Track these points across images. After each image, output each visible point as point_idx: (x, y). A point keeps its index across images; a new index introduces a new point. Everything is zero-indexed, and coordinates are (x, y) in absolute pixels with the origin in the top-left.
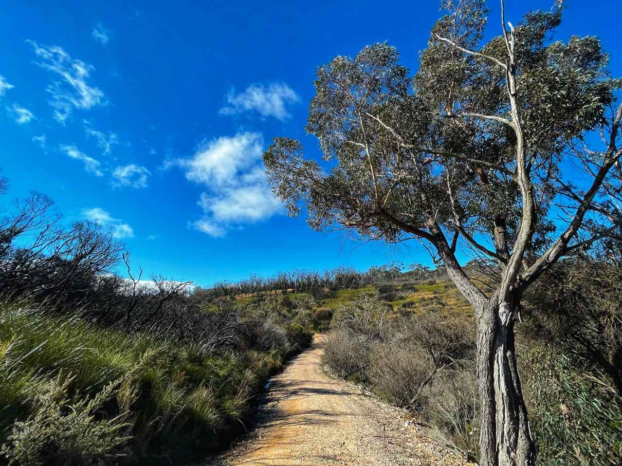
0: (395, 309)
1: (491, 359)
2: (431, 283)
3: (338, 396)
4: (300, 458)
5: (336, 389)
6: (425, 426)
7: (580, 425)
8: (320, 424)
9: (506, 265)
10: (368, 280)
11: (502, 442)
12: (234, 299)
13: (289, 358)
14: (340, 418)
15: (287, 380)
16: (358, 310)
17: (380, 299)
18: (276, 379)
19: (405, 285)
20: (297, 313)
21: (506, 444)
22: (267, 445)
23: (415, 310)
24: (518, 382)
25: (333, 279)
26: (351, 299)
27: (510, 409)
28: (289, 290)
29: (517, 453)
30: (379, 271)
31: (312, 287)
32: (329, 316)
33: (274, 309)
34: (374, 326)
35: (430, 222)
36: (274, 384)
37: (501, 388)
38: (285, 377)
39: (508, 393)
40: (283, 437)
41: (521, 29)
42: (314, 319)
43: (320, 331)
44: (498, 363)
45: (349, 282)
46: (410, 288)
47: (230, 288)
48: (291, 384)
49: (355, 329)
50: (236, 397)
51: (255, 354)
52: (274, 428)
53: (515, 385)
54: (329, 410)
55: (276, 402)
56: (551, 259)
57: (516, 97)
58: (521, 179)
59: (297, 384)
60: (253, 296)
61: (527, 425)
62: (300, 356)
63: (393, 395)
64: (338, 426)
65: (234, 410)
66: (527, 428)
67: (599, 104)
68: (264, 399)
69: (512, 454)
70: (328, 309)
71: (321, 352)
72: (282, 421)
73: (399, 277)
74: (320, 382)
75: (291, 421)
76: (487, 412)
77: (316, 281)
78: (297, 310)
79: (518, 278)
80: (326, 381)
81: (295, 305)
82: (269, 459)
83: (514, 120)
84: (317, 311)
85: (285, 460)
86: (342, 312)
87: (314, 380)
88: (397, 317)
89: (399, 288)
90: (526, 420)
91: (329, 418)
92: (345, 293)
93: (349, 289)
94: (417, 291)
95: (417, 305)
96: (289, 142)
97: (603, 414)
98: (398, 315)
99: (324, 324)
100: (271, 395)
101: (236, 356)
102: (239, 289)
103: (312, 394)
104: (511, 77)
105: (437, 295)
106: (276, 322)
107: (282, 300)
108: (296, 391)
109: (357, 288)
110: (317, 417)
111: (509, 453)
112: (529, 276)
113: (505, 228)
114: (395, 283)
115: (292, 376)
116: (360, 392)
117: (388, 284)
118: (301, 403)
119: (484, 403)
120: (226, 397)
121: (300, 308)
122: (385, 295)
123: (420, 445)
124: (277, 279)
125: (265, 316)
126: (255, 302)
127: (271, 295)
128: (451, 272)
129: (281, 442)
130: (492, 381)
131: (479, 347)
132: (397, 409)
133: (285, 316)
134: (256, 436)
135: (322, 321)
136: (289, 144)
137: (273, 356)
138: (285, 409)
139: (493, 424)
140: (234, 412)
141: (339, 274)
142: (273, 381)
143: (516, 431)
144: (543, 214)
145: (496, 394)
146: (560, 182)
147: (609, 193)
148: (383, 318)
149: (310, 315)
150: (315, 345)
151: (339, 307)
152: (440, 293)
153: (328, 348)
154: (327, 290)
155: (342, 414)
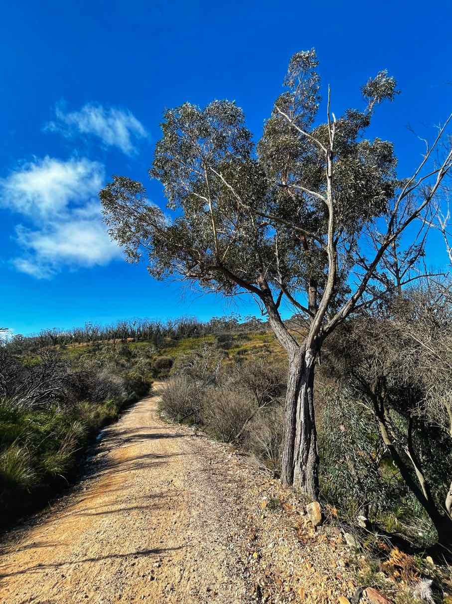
0: (231, 357)
1: (296, 395)
2: (263, 333)
3: (172, 439)
4: (126, 502)
5: (171, 433)
6: (245, 455)
7: (351, 439)
8: (150, 467)
9: (313, 319)
10: (209, 330)
11: (298, 459)
12: (64, 348)
13: (124, 407)
14: (172, 459)
15: (121, 429)
16: (197, 358)
17: (218, 347)
18: (109, 429)
19: (241, 335)
20: (136, 362)
21: (300, 460)
22: (92, 496)
23: (247, 357)
24: (313, 412)
25: (175, 328)
26: (191, 348)
27: (306, 434)
28: (129, 339)
29: (307, 466)
30: (219, 322)
31: (153, 336)
32: (170, 364)
33: (111, 359)
34: (211, 372)
35: (261, 279)
36: (107, 434)
37: (301, 418)
38: (121, 425)
39: (305, 421)
40: (110, 485)
41: (342, 122)
42: (154, 367)
43: (160, 379)
44: (301, 398)
45: (191, 331)
46: (245, 338)
47: (60, 337)
48: (125, 433)
49: (192, 375)
50: (58, 453)
51: (87, 405)
52: (101, 478)
53: (311, 414)
54: (161, 453)
55: (108, 452)
56: (344, 315)
57: (331, 180)
58: (329, 249)
59: (131, 431)
60: (88, 346)
61: (315, 444)
62: (137, 404)
63: (222, 433)
64: (168, 467)
65: (55, 466)
66: (315, 446)
67: (384, 197)
68: (94, 450)
69: (304, 467)
70: (169, 357)
71: (158, 399)
72: (111, 470)
73: (236, 327)
74: (155, 428)
75: (120, 468)
76: (289, 437)
77: (158, 331)
78: (137, 359)
79: (321, 329)
80: (161, 426)
81: (135, 354)
82: (92, 509)
83: (329, 198)
84: (157, 360)
85: (109, 507)
86: (182, 360)
87: (149, 426)
88: (231, 364)
89: (236, 337)
90: (315, 440)
91: (161, 460)
92: (185, 342)
93: (191, 338)
94: (251, 340)
95: (249, 352)
96: (131, 183)
97: (365, 430)
98: (233, 362)
99: (165, 372)
100: (103, 445)
101: (62, 409)
102: (71, 338)
103: (146, 439)
104: (329, 162)
105: (266, 344)
106: (113, 372)
107: (121, 349)
108: (130, 438)
109: (198, 337)
110: (148, 461)
111: (301, 467)
112: (328, 328)
113: (316, 289)
114: (233, 333)
115: (126, 424)
116: (193, 433)
117: (226, 334)
118: (134, 450)
119: (288, 431)
120: (47, 453)
121: (140, 358)
122: (223, 344)
123: (238, 471)
124: (116, 328)
125: (101, 366)
126: (90, 352)
127: (108, 344)
128: (273, 323)
129: (108, 490)
130: (295, 413)
131: (288, 386)
132: (224, 444)
133: (123, 366)
134: (80, 489)
135: (162, 370)
136: (130, 186)
137: (108, 406)
138: (117, 457)
139: (292, 446)
140: (56, 468)
141: (182, 324)
142: (106, 432)
143: (308, 449)
144: (344, 279)
145: (297, 423)
146: (359, 255)
147: (387, 267)
148: (219, 364)
149: (150, 364)
150: (153, 393)
151: (180, 355)
152: (268, 342)
153: (166, 395)
154: (169, 339)
155: (173, 455)
